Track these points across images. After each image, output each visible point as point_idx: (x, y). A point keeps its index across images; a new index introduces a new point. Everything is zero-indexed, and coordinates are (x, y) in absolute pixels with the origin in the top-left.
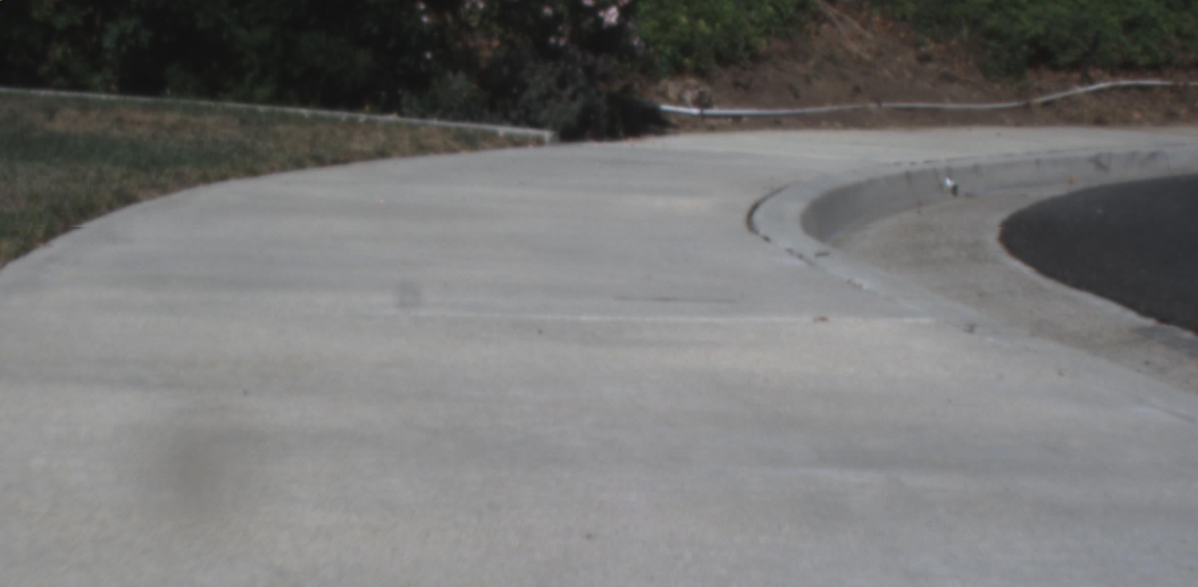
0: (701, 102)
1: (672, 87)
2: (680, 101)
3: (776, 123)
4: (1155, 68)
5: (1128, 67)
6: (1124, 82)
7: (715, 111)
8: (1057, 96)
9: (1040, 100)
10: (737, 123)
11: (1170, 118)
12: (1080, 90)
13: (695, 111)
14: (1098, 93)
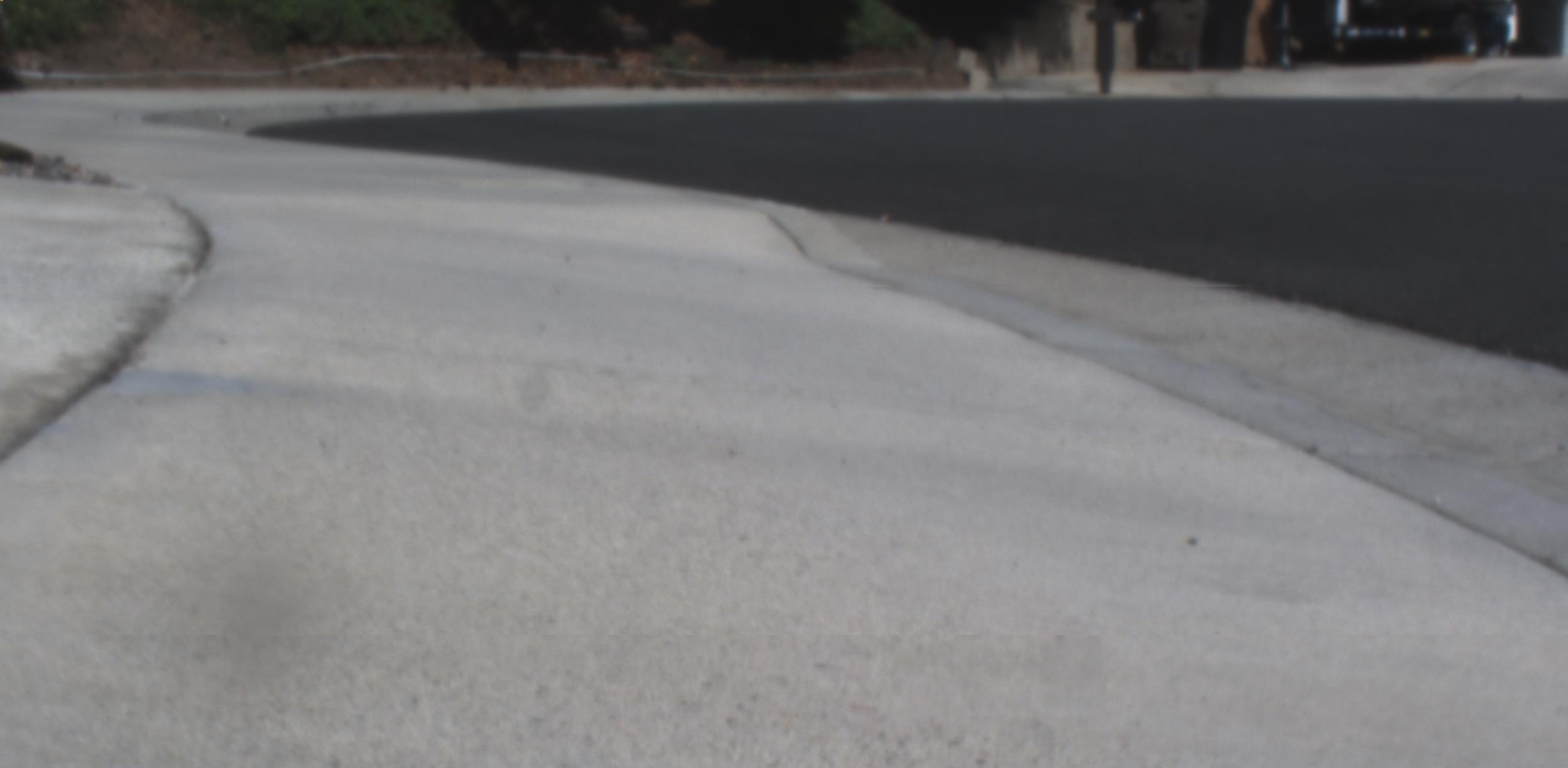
0: (45, 68)
1: (22, 58)
2: (29, 68)
3: (98, 84)
4: (391, 45)
5: (368, 43)
6: (366, 55)
7: (55, 75)
8: (311, 66)
9: (297, 69)
10: (70, 84)
11: (401, 82)
12: (329, 62)
13: (39, 75)
14: (345, 66)
